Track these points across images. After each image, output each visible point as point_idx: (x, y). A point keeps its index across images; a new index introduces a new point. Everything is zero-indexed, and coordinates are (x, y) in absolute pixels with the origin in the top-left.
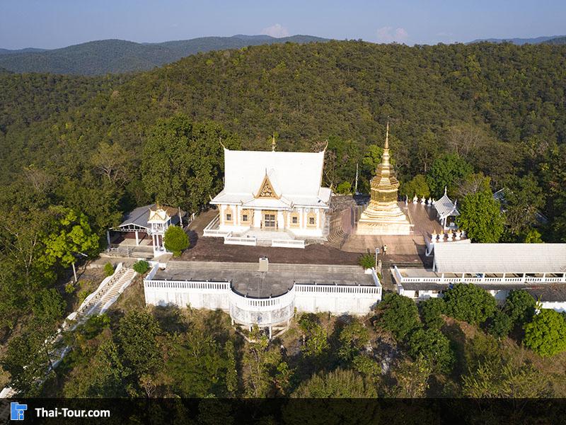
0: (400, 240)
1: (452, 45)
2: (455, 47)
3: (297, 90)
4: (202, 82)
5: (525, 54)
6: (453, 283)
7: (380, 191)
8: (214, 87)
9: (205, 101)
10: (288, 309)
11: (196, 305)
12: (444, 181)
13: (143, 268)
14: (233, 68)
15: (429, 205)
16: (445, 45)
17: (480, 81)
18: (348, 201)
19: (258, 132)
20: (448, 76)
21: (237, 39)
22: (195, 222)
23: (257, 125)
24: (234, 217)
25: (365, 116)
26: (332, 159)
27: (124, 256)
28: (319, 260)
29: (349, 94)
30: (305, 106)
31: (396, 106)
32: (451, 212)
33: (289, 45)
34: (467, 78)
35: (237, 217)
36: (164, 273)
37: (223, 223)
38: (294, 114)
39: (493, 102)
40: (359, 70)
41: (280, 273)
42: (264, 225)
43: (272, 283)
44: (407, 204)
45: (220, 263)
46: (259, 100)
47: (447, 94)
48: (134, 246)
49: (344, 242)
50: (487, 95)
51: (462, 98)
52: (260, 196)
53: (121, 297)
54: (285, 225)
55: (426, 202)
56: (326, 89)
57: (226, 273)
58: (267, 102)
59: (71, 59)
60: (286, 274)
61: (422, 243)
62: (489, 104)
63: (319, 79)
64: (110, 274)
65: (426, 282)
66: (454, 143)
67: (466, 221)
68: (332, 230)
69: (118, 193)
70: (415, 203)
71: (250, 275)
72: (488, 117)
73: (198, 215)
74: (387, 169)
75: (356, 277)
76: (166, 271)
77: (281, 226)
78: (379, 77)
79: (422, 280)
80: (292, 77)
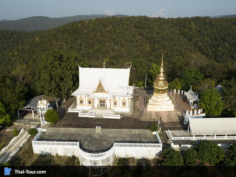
0: (169, 114)
1: (184, 18)
2: (185, 19)
3: (117, 37)
4: (76, 34)
5: (215, 22)
6: (199, 139)
7: (159, 88)
8: (81, 36)
9: (77, 42)
10: (111, 158)
11: (61, 154)
12: (189, 82)
13: (33, 132)
14: (90, 27)
15: (182, 94)
16: (181, 18)
17: (196, 33)
18: (142, 91)
19: (100, 55)
20: (183, 31)
21: (92, 16)
22: (65, 103)
23: (100, 53)
24: (84, 102)
25: (147, 49)
26: (134, 70)
27: (25, 124)
28: (128, 126)
29: (140, 39)
30: (121, 44)
31: (161, 44)
32: (195, 99)
33: (114, 18)
34: (191, 32)
35: (86, 102)
36: (45, 135)
37: (79, 105)
38: (116, 47)
39: (202, 42)
40: (145, 29)
41: (107, 134)
42: (99, 106)
43: (102, 141)
44: (171, 93)
45: (75, 129)
46: (101, 42)
47: (182, 39)
48: (32, 118)
49: (140, 115)
50: (199, 39)
51: (189, 41)
52: (97, 91)
53: (21, 149)
54: (111, 106)
55: (180, 92)
56: (130, 37)
57: (79, 135)
58: (105, 42)
59: (22, 24)
60: (110, 135)
61: (180, 115)
62: (200, 43)
63: (127, 32)
64: (17, 135)
65: (185, 139)
66: (193, 62)
67: (204, 105)
68: (134, 108)
69: (25, 90)
70: (175, 92)
71: (91, 136)
72: (200, 49)
73: (67, 99)
74: (163, 77)
75: (147, 136)
76: (46, 133)
77: (108, 106)
78: (153, 31)
79: (183, 138)
80: (115, 31)
